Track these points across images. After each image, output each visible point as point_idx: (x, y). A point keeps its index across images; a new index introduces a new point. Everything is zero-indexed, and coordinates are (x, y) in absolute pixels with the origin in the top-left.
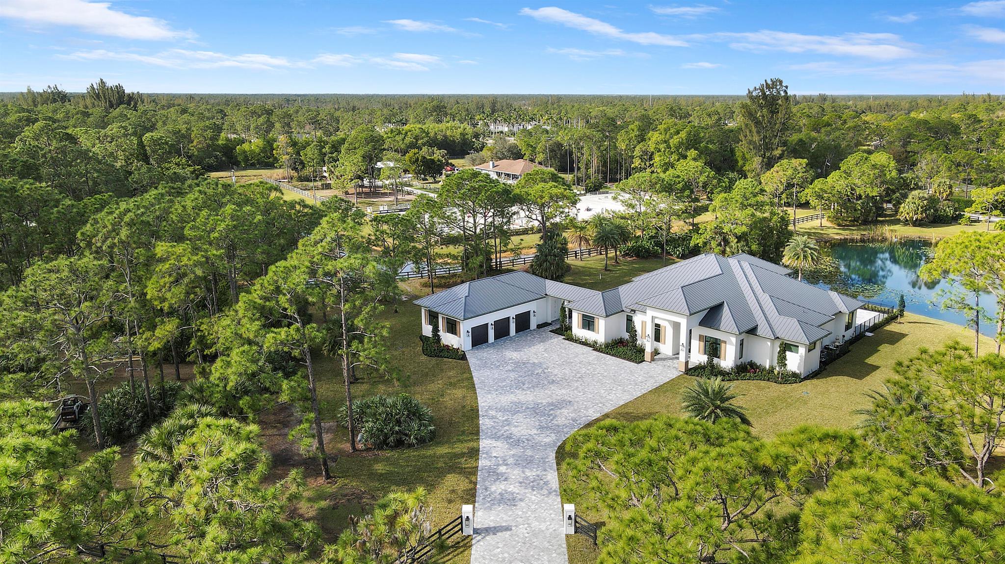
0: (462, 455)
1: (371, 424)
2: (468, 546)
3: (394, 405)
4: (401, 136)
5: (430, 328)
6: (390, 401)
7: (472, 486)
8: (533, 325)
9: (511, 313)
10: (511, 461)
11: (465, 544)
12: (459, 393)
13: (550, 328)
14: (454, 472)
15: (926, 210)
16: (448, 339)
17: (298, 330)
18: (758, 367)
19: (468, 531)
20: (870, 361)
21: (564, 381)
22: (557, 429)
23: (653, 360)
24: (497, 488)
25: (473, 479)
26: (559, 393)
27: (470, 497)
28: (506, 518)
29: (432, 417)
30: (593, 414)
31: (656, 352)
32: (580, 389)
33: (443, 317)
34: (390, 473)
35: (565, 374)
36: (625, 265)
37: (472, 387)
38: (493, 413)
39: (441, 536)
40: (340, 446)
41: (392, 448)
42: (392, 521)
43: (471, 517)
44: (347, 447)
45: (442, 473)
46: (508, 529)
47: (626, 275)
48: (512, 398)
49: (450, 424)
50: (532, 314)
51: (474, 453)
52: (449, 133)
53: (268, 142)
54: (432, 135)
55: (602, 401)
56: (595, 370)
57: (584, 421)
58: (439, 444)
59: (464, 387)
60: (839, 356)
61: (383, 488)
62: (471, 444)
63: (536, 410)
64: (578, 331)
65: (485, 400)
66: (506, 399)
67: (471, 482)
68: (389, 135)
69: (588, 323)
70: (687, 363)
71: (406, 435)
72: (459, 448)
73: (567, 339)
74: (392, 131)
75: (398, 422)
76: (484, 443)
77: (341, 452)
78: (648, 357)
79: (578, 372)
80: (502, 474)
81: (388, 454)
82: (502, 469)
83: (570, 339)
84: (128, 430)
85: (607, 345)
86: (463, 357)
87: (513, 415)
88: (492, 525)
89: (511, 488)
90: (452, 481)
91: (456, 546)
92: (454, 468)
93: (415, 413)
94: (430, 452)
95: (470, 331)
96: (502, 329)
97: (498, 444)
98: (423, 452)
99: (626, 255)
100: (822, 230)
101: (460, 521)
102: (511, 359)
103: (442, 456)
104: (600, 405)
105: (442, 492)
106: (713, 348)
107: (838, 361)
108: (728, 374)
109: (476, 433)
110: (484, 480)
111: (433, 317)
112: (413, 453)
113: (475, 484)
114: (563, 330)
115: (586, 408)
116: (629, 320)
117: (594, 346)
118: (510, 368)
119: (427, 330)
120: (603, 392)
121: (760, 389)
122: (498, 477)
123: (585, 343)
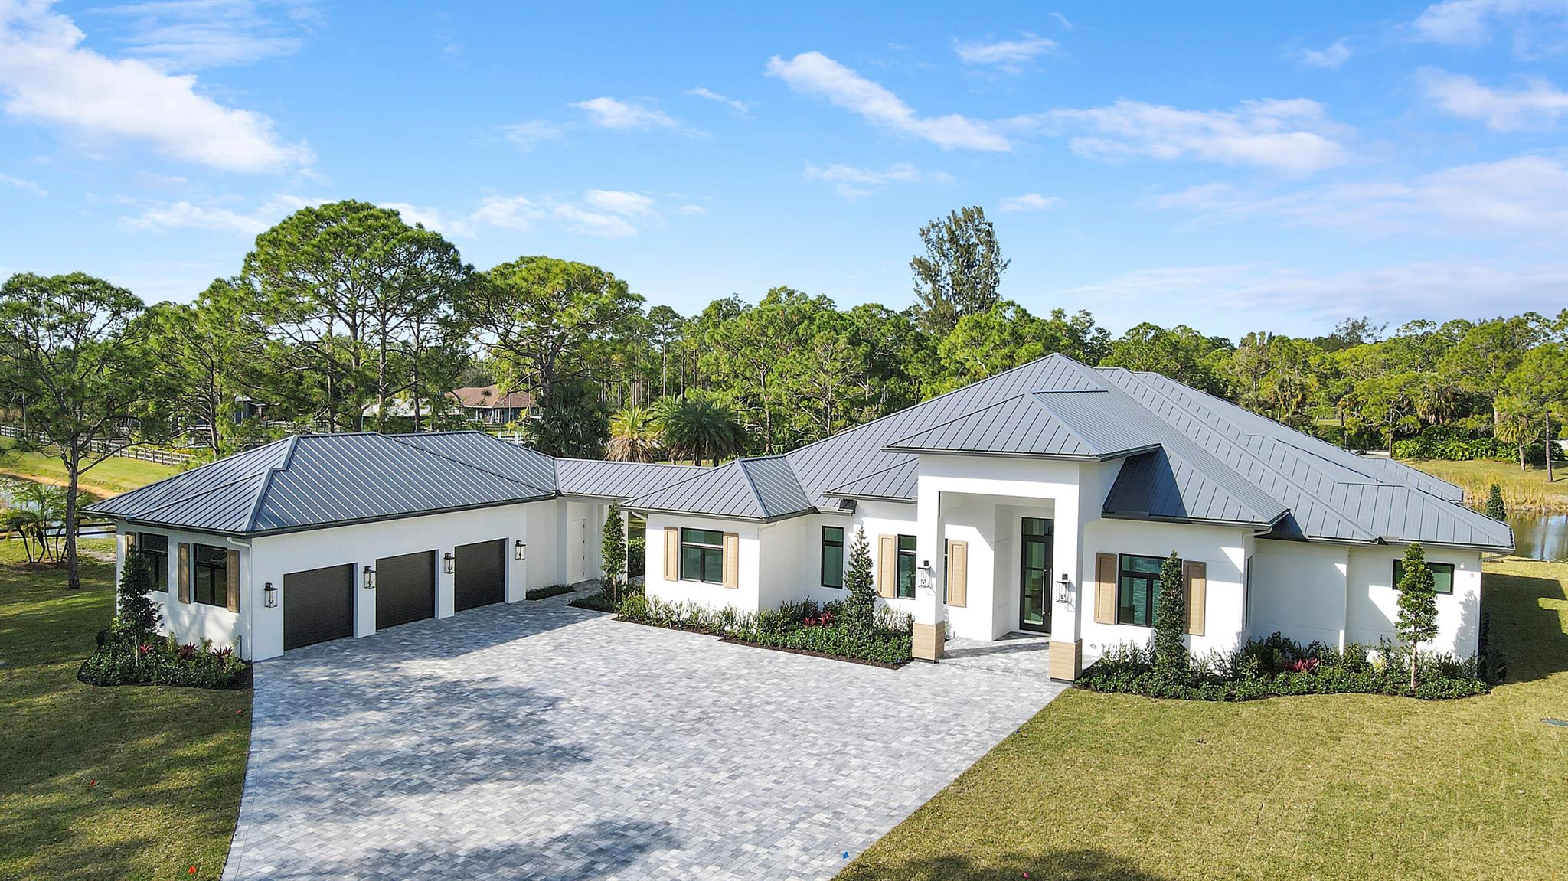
8: (515, 591)
13: (573, 598)
16: (190, 622)
21: (639, 734)
23: (940, 653)
32: (713, 758)
33: (181, 546)
35: (637, 710)
50: (511, 547)
55: (825, 797)
56: (748, 693)
64: (665, 587)
69: (701, 557)
70: (1080, 649)
73: (631, 619)
78: (920, 646)
79: (689, 704)
83: (640, 616)
85: (769, 623)
86: (244, 679)
95: (279, 584)
104: (822, 817)
114: (616, 593)
116: (832, 540)
117: (724, 629)
120: (810, 763)
123: (693, 625)
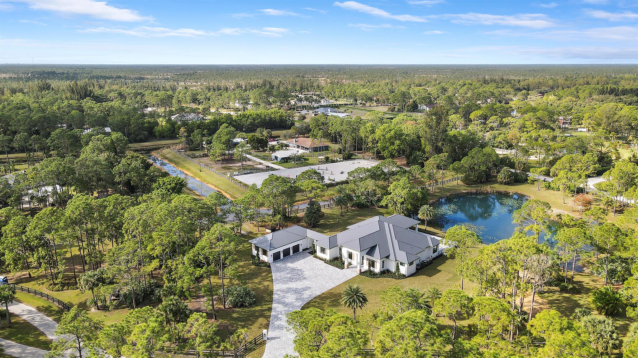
0: (266, 310)
1: (231, 298)
2: (265, 344)
3: (240, 291)
4: (246, 119)
5: (256, 252)
6: (238, 289)
7: (268, 322)
8: (301, 250)
9: (291, 246)
10: (283, 313)
11: (263, 343)
12: (266, 283)
13: (308, 251)
14: (262, 317)
15: (510, 177)
16: (263, 258)
17: (206, 268)
18: (390, 272)
19: (265, 339)
20: (438, 268)
21: (309, 278)
22: (302, 300)
23: (348, 268)
24: (277, 323)
25: (269, 320)
26: (305, 283)
27: (267, 326)
28: (279, 334)
29: (254, 295)
30: (318, 293)
31: (350, 264)
32: (315, 282)
33: (261, 249)
34: (239, 317)
35: (310, 274)
36: (350, 212)
37: (272, 281)
38: (279, 292)
39: (255, 340)
40: (219, 306)
41: (239, 307)
42: (238, 337)
43: (266, 334)
44: (222, 307)
45: (257, 317)
46: (279, 338)
47: (350, 218)
48: (287, 286)
49: (262, 297)
50: (300, 245)
51: (270, 309)
52: (272, 116)
53: (172, 125)
54: (263, 117)
55: (323, 287)
56: (323, 272)
57: (314, 296)
58: (257, 306)
59: (268, 281)
60: (426, 266)
61: (236, 323)
62: (269, 306)
63: (296, 291)
64: (319, 254)
65: (276, 287)
66: (285, 287)
67: (268, 321)
68: (239, 118)
69: (323, 250)
70: (360, 270)
71: (245, 302)
72: (265, 307)
73: (314, 257)
74: (241, 115)
75: (242, 297)
76: (274, 305)
77: (220, 309)
78: (346, 267)
79: (316, 274)
80: (280, 318)
81: (238, 310)
82: (280, 316)
83: (316, 257)
84: (139, 300)
85: (330, 261)
86: (269, 266)
87: (286, 293)
88: (274, 336)
89: (282, 323)
90: (261, 320)
91: (261, 344)
92: (262, 315)
93: (248, 294)
94: (254, 309)
95: (273, 255)
96: (286, 253)
97: (280, 305)
98: (251, 309)
99: (352, 206)
100: (458, 187)
101: (262, 335)
102: (289, 267)
103: (258, 311)
105: (257, 325)
106: (372, 264)
107: (426, 268)
108: (377, 274)
109: (271, 301)
110: (272, 320)
111: (257, 248)
112: (246, 309)
113: (269, 322)
114: (313, 252)
115: (316, 291)
116: (340, 249)
117: (325, 261)
118: (288, 272)
119: (255, 252)
120: (324, 283)
121: (387, 281)
122: (278, 319)
123: (321, 259)
